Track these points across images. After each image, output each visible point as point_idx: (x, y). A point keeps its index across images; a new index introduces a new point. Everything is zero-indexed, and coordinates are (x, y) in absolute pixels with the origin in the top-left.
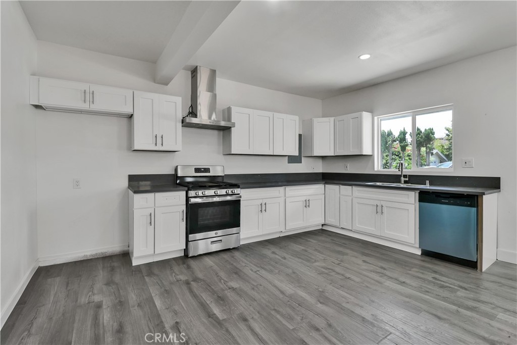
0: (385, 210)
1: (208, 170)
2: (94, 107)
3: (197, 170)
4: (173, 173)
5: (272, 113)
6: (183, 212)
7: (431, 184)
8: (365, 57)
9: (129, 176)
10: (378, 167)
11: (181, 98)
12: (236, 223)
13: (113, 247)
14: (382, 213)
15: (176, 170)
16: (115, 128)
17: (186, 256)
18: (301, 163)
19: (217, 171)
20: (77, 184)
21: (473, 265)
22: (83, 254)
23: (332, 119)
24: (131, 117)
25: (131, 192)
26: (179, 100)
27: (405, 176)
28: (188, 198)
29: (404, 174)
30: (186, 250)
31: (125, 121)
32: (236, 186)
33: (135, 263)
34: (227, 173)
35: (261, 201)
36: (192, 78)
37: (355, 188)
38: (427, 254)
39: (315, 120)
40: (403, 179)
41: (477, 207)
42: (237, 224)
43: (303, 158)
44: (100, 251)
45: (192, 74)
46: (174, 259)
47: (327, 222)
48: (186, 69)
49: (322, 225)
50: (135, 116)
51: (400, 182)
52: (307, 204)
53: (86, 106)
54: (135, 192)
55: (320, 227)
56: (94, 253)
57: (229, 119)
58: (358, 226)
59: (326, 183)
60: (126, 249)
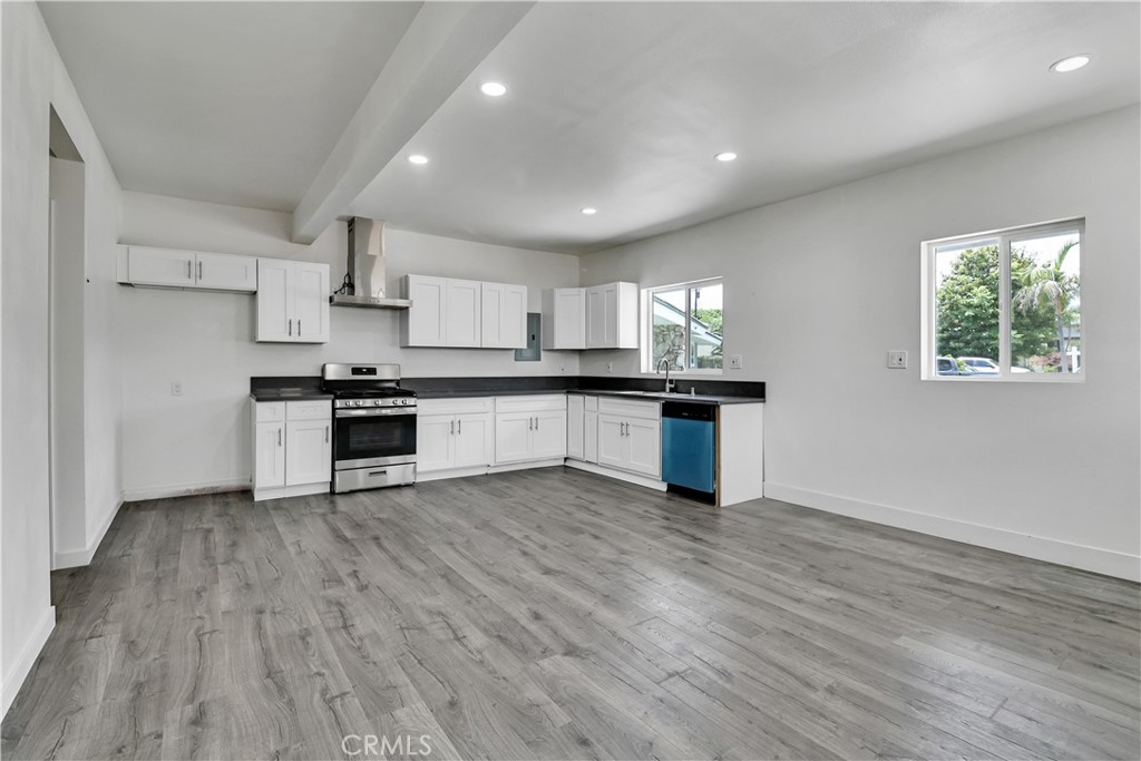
0: (631, 429)
1: (372, 371)
2: (201, 284)
3: (356, 371)
4: (320, 375)
5: (479, 282)
6: (327, 428)
7: (696, 393)
8: (589, 211)
9: (252, 379)
10: (646, 367)
11: (328, 266)
12: (410, 448)
13: (229, 479)
14: (628, 435)
15: (323, 369)
16: (232, 309)
17: (332, 493)
18: (539, 360)
19: (385, 373)
20: (177, 389)
21: (710, 499)
22: (185, 489)
23: (583, 290)
24: (255, 293)
25: (253, 401)
26: (325, 269)
27: (671, 382)
28: (334, 409)
29: (670, 377)
30: (332, 484)
31: (246, 300)
32: (410, 394)
33: (258, 497)
34: (403, 376)
35: (451, 418)
36: (349, 232)
37: (601, 399)
38: (672, 489)
39: (558, 293)
40: (668, 385)
41: (714, 420)
42: (413, 451)
43: (542, 353)
44: (209, 485)
45: (349, 226)
46: (314, 495)
47: (571, 454)
48: (340, 219)
49: (566, 459)
50: (259, 293)
51: (664, 390)
52: (533, 425)
53: (191, 283)
54: (258, 400)
55: (562, 463)
56: (201, 487)
57: (405, 295)
58: (605, 457)
59: (568, 392)
60: (247, 483)
